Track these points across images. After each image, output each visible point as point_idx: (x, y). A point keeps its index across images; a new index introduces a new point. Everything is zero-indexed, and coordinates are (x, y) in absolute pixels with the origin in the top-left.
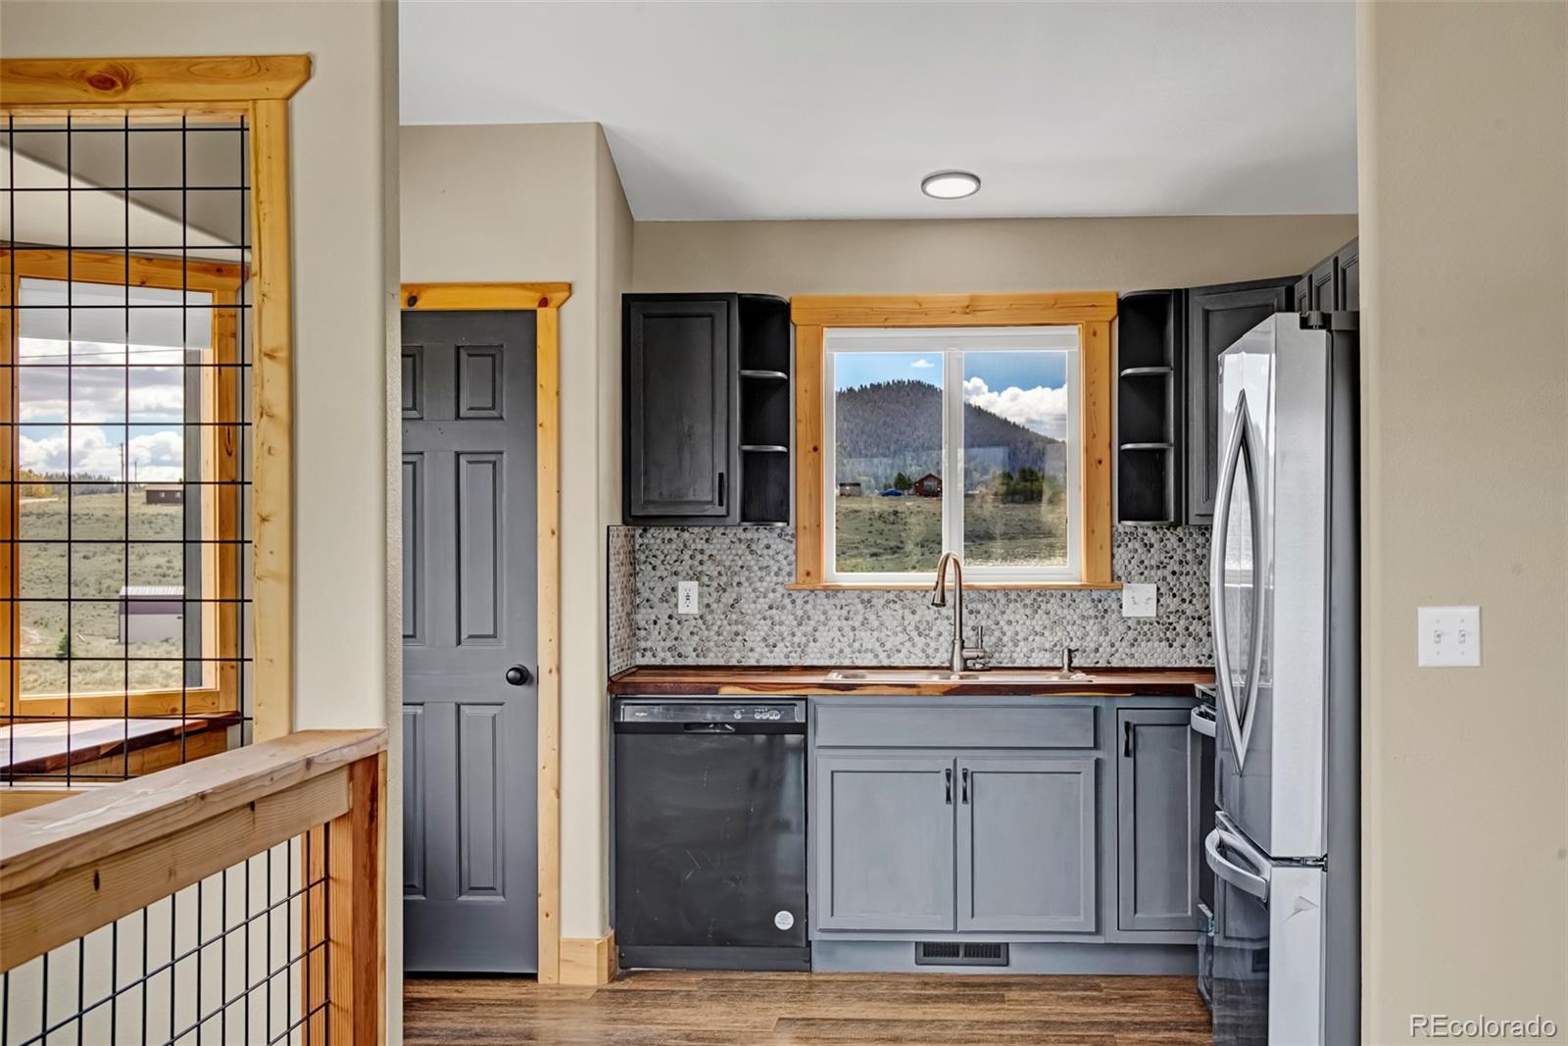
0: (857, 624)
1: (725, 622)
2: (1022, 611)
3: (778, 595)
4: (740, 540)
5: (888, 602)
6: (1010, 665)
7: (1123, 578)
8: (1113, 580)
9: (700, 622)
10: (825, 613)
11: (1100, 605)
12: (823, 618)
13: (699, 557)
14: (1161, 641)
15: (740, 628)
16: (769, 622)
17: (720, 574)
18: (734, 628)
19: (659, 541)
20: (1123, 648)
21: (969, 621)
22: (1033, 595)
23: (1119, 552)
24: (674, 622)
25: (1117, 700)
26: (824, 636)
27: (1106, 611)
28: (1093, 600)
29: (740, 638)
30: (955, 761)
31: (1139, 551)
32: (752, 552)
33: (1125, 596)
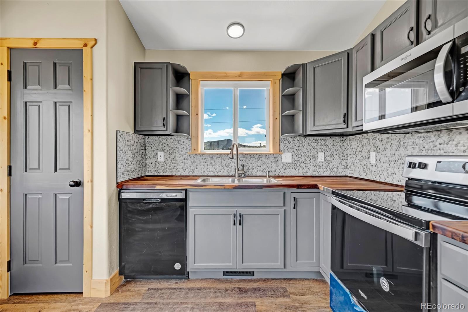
0: (208, 164)
1: (171, 163)
2: (254, 160)
3: (186, 156)
4: (176, 140)
5: (217, 157)
6: (251, 175)
7: (282, 151)
8: (280, 152)
9: (164, 163)
10: (200, 161)
11: (276, 159)
12: (199, 162)
13: (164, 145)
14: (293, 168)
15: (176, 165)
16: (184, 163)
17: (170, 150)
18: (174, 165)
19: (153, 141)
20: (282, 170)
21: (240, 163)
22: (258, 156)
23: (281, 144)
24: (157, 163)
25: (291, 190)
26: (199, 167)
27: (278, 160)
28: (274, 157)
29: (175, 168)
30: (237, 211)
31: (287, 144)
32: (179, 143)
33: (283, 156)
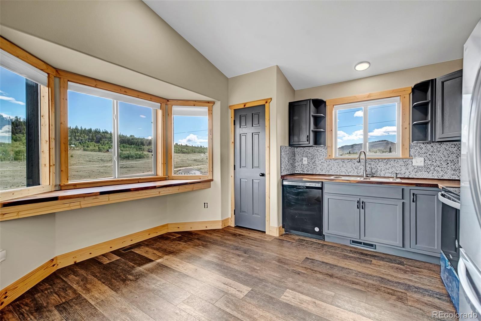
0: (341, 166)
1: (312, 165)
2: (383, 164)
3: (323, 160)
4: (315, 149)
5: (348, 162)
6: (379, 176)
7: (413, 156)
8: (410, 157)
9: (307, 165)
10: (334, 164)
11: (406, 163)
12: (333, 165)
13: (307, 153)
14: (425, 171)
15: (315, 167)
16: (321, 165)
17: (311, 156)
18: (314, 167)
19: (300, 150)
20: (413, 173)
21: (368, 166)
22: (386, 160)
23: (412, 150)
24: (302, 165)
25: (410, 187)
26: (333, 168)
27: (408, 164)
28: (404, 162)
29: (315, 169)
30: (360, 199)
31: (418, 149)
32: (318, 152)
33: (414, 160)
